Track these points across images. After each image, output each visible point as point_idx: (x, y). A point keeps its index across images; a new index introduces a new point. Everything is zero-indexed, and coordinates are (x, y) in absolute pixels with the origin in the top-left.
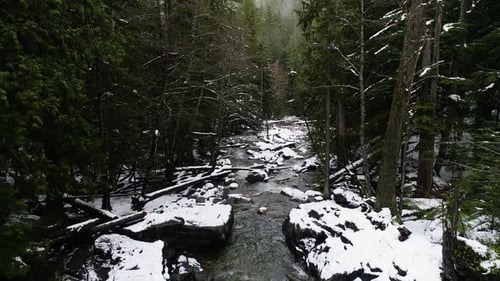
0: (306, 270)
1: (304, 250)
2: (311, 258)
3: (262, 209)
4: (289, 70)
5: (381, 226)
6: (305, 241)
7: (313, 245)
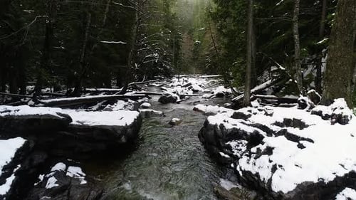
0: (239, 180)
1: (231, 155)
2: (244, 164)
3: (174, 120)
4: (194, 41)
5: (341, 120)
6: (233, 144)
7: (244, 149)
